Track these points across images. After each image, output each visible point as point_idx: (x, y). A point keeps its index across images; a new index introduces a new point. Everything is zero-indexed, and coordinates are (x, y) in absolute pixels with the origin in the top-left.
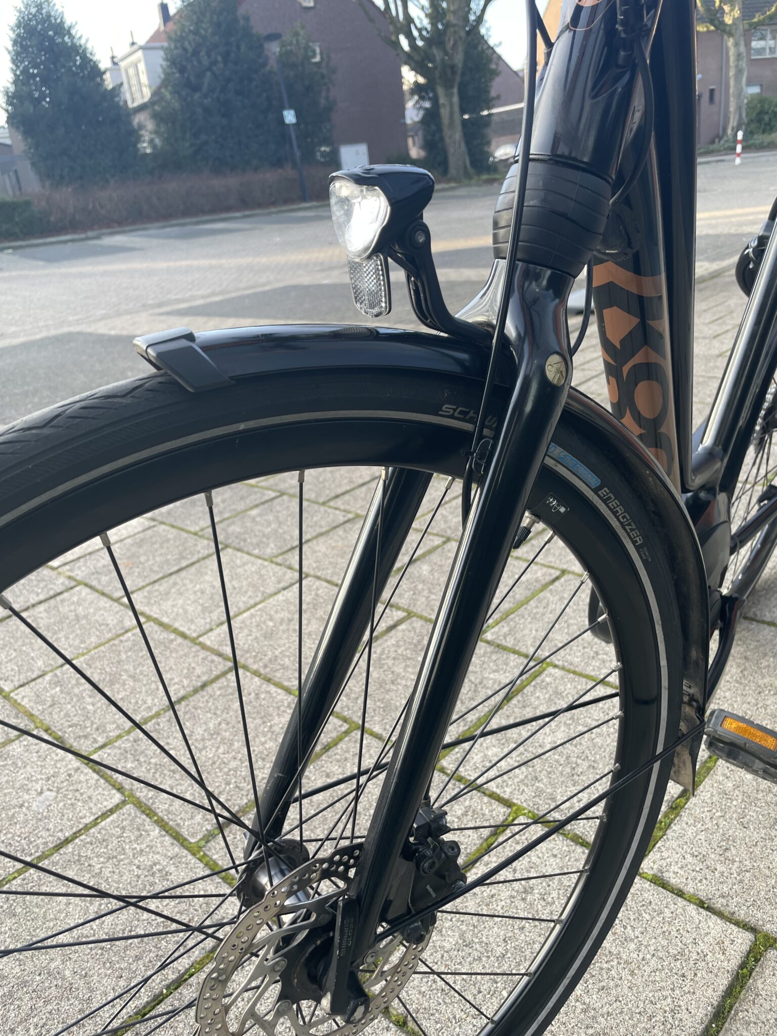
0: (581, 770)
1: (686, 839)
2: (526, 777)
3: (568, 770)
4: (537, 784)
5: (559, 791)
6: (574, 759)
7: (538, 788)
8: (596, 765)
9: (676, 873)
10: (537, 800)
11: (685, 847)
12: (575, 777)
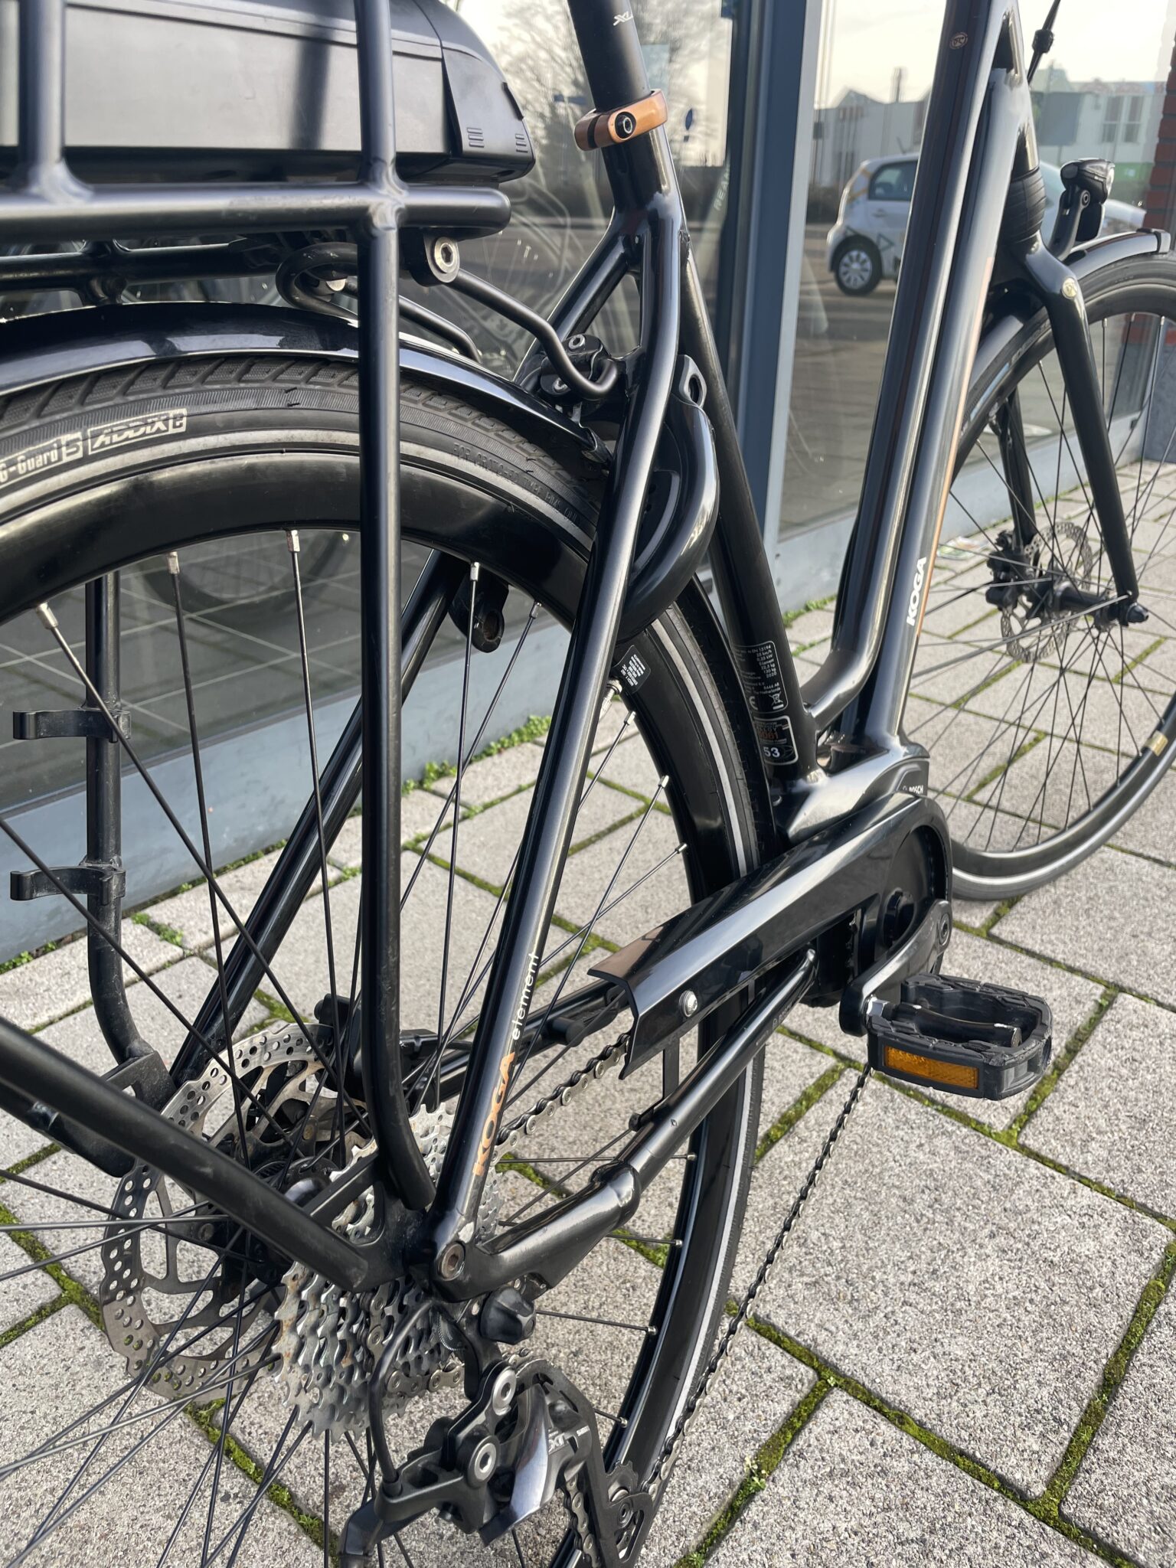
0: (925, 1197)
1: (778, 1086)
2: (1012, 1191)
3: (946, 1200)
4: (991, 1178)
5: (954, 1163)
6: (938, 1218)
7: (987, 1171)
8: (901, 1204)
9: (796, 1051)
10: (984, 1153)
11: (780, 1077)
12: (932, 1185)
